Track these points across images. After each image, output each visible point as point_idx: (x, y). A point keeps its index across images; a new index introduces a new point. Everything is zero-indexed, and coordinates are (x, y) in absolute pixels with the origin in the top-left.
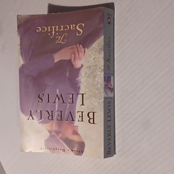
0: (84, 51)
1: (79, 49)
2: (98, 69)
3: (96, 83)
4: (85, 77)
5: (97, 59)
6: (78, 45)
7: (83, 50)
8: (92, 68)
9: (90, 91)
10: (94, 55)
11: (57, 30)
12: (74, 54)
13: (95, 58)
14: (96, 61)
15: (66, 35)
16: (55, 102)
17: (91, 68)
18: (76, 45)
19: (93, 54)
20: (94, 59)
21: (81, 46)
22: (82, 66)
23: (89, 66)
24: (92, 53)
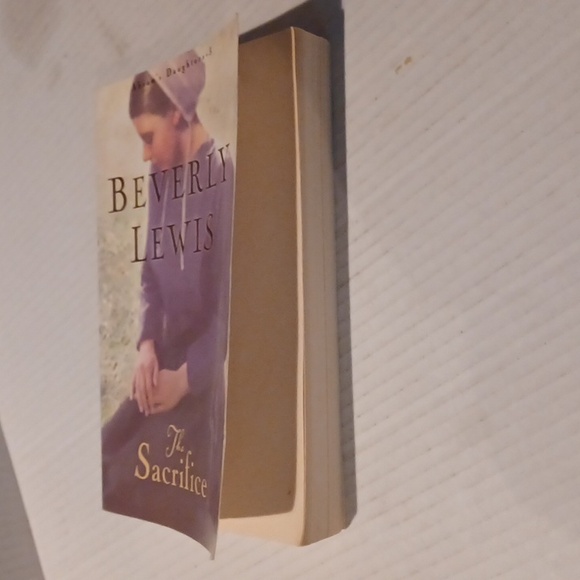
0: (134, 392)
1: (144, 397)
2: (108, 336)
3: (111, 297)
4: (132, 314)
5: (110, 365)
6: (147, 413)
7: (137, 395)
8: (119, 339)
9: (123, 273)
10: (116, 376)
11: (181, 473)
12: (153, 385)
13: (114, 368)
14: (113, 358)
16: (187, 223)
17: (123, 339)
18: (150, 415)
19: (118, 379)
20: (116, 365)
21: (141, 410)
22: (138, 348)
23: (126, 344)
24: (120, 382)
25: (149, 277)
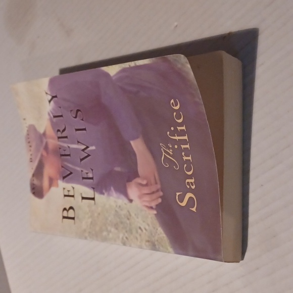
0: (151, 208)
2: (126, 235)
3: (109, 228)
4: (116, 206)
5: (140, 235)
6: (161, 194)
7: (153, 204)
8: (128, 222)
9: (99, 214)
10: (146, 230)
12: (147, 185)
13: (142, 230)
14: (137, 232)
15: (177, 167)
16: (78, 142)
17: (128, 219)
19: (147, 227)
20: (140, 228)
21: (160, 200)
22: (131, 201)
23: (130, 215)
24: (148, 225)
25: (100, 186)
